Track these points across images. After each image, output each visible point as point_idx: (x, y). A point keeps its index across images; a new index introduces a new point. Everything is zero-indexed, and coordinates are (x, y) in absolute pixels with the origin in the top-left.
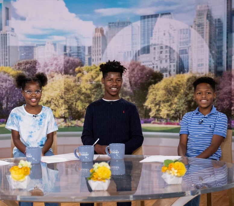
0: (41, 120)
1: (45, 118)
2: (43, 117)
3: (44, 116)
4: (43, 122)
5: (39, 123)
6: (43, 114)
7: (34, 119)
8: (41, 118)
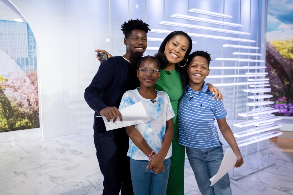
0: (159, 105)
1: (162, 103)
2: (161, 102)
3: (161, 100)
4: (161, 108)
5: (157, 109)
6: (160, 98)
7: (151, 105)
8: (159, 102)
